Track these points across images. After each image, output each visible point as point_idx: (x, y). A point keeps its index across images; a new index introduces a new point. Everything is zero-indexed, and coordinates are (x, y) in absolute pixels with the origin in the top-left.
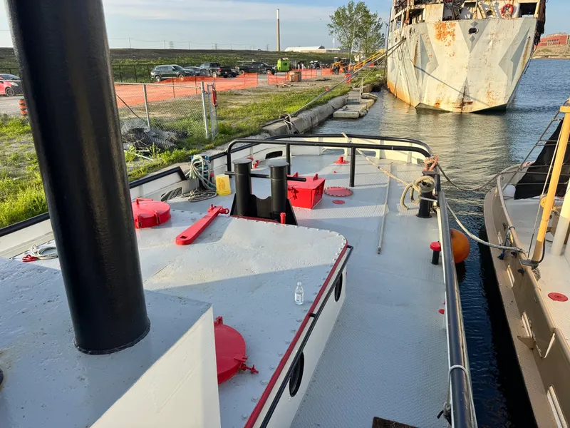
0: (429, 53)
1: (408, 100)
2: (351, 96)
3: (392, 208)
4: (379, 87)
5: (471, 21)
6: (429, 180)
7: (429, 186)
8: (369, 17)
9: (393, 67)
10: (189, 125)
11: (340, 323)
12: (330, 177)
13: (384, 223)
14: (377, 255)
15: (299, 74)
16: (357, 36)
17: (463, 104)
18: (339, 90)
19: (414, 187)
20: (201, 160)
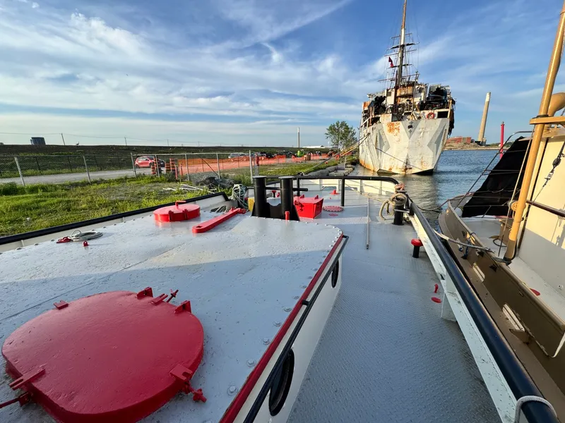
0: (384, 140)
1: (372, 169)
2: (339, 166)
3: (373, 218)
4: (356, 163)
5: (410, 121)
6: (401, 196)
7: (402, 200)
8: (348, 129)
9: (363, 151)
10: (243, 178)
11: (337, 308)
12: (327, 201)
13: (368, 228)
14: (366, 250)
15: (310, 157)
16: (341, 139)
17: (406, 169)
18: (333, 164)
19: (390, 202)
20: (239, 188)
